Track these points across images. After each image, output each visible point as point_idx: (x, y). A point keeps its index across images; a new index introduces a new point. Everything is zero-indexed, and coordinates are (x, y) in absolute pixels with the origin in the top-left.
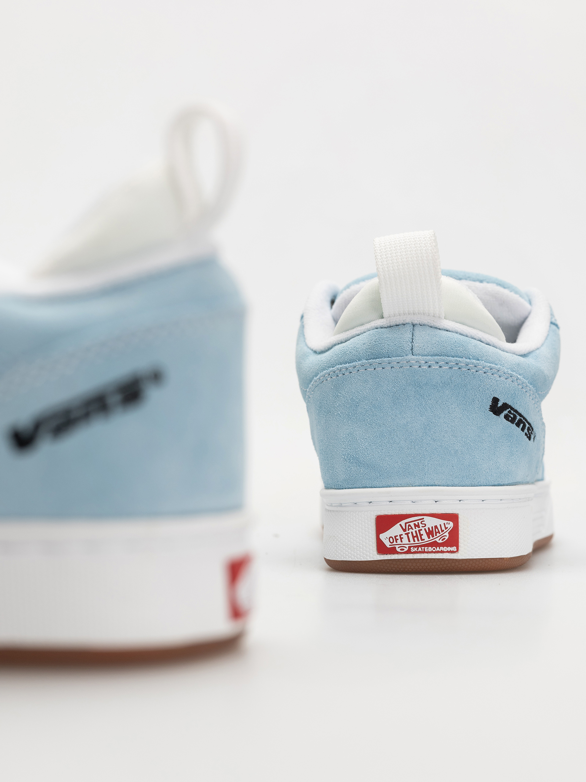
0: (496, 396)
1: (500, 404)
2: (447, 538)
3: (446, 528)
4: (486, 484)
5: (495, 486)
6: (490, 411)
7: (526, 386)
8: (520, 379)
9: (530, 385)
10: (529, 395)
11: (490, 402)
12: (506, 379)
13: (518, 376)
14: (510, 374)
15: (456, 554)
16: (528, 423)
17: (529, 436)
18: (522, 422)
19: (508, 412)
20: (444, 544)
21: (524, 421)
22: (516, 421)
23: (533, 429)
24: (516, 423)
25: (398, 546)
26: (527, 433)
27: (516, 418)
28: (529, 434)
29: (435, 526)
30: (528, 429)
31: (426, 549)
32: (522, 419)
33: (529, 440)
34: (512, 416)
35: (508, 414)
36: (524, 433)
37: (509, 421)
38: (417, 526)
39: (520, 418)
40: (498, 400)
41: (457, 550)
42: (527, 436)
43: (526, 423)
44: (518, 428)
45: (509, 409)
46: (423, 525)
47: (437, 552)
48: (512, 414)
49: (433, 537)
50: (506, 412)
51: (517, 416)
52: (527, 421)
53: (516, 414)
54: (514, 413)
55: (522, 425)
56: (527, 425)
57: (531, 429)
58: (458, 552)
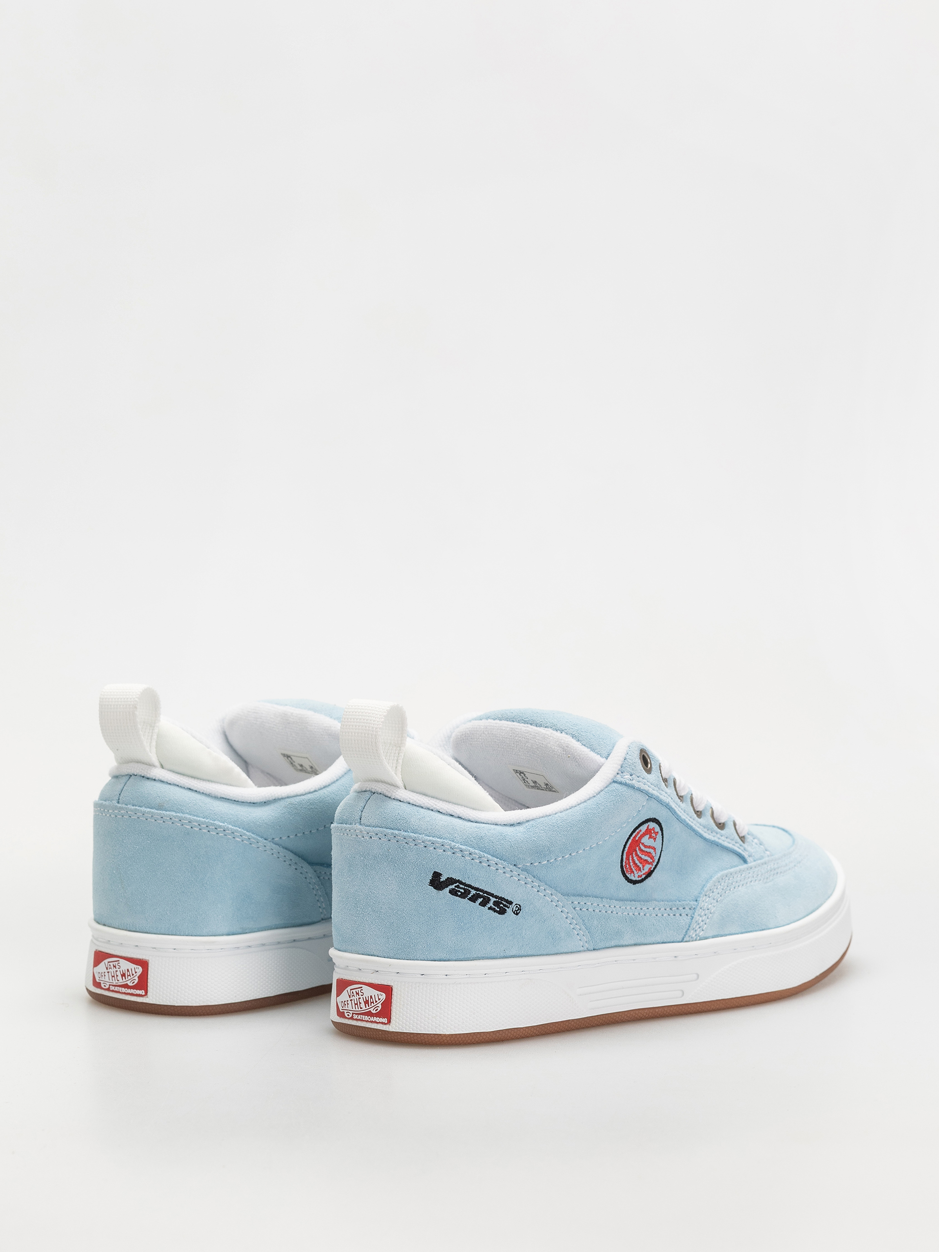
1: (443, 879)
2: (379, 1009)
3: (379, 999)
4: (423, 959)
7: (488, 860)
8: (475, 854)
9: (496, 859)
10: (495, 869)
11: (430, 877)
12: (453, 853)
13: (472, 850)
14: (460, 848)
15: (388, 1026)
16: (496, 897)
17: (498, 910)
18: (481, 896)
19: (455, 887)
20: (378, 1015)
21: (486, 895)
22: (470, 896)
23: (511, 903)
24: (470, 897)
25: (345, 1011)
26: (494, 907)
27: (470, 892)
28: (500, 908)
29: (371, 996)
30: (495, 903)
31: (363, 1018)
32: (481, 893)
33: (499, 914)
34: (463, 891)
35: (456, 888)
36: (486, 908)
37: (457, 895)
38: (358, 994)
39: (478, 892)
40: (440, 875)
41: (389, 1022)
42: (495, 911)
43: (491, 897)
44: (475, 902)
45: (458, 884)
46: (362, 994)
47: (372, 1022)
48: (461, 888)
49: (369, 1006)
50: (453, 887)
51: (471, 890)
52: (492, 895)
53: (470, 889)
54: (465, 887)
55: (480, 900)
56: (493, 899)
57: (506, 902)
58: (390, 1025)
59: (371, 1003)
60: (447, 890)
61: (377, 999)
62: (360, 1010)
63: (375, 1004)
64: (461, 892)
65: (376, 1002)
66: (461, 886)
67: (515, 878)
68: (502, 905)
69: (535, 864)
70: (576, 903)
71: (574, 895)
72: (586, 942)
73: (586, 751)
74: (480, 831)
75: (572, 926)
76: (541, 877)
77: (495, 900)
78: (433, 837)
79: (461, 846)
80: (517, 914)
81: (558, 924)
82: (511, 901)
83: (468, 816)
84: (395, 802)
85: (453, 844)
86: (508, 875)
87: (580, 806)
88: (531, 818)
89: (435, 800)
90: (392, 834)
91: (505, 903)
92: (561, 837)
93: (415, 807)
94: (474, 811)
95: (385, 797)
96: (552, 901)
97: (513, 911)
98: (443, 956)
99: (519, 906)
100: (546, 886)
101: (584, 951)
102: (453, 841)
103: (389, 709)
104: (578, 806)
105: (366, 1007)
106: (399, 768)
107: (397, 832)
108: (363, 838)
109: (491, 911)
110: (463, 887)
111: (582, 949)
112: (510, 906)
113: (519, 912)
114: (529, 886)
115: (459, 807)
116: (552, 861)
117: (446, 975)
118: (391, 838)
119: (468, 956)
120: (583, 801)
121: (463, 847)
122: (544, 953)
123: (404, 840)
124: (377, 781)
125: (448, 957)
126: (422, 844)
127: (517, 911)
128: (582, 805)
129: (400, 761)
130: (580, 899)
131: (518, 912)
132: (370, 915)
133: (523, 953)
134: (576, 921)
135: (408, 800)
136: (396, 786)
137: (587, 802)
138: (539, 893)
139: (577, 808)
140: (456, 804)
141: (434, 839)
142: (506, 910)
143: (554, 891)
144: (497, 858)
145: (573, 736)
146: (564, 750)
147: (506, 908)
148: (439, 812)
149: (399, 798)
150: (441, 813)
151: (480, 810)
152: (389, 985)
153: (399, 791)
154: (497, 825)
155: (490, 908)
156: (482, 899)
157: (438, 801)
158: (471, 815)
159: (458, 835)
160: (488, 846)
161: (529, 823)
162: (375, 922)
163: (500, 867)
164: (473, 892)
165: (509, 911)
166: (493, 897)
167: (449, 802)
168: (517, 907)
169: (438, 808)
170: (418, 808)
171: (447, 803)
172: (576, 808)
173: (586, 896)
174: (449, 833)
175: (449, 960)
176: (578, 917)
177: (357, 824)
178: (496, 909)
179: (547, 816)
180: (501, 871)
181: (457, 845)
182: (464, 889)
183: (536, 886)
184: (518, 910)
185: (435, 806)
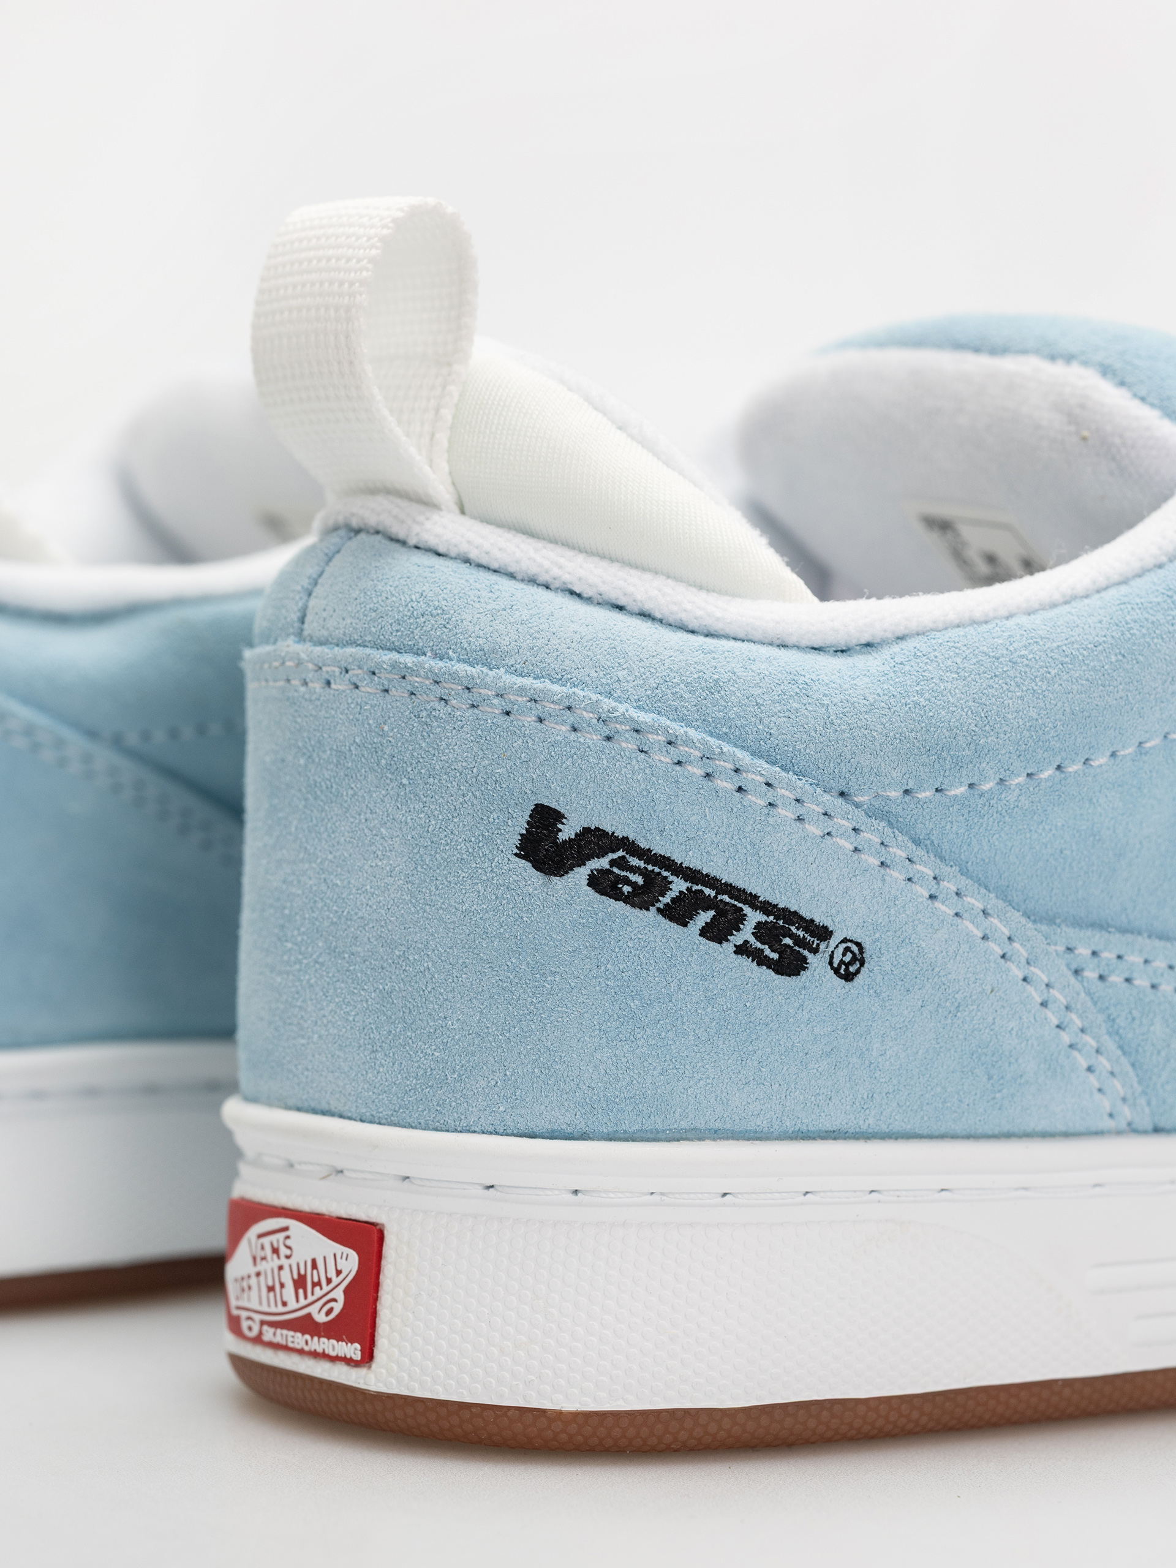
0: (545, 802)
1: (567, 832)
2: (338, 1307)
3: (339, 1273)
4: (491, 1128)
5: (533, 1136)
6: (516, 854)
7: (737, 771)
8: (690, 742)
9: (766, 766)
10: (762, 803)
11: (520, 824)
12: (609, 738)
13: (677, 729)
14: (632, 719)
15: (362, 1371)
16: (766, 907)
17: (775, 956)
18: (708, 904)
19: (613, 863)
20: (331, 1330)
21: (726, 898)
22: (666, 900)
23: (825, 934)
24: (667, 905)
25: (244, 1314)
26: (759, 945)
27: (666, 886)
28: (782, 950)
29: (314, 1262)
30: (761, 930)
31: (290, 1339)
32: (708, 891)
33: (777, 972)
34: (640, 880)
35: (615, 870)
36: (728, 947)
37: (618, 896)
38: (275, 1251)
39: (695, 887)
40: (558, 816)
41: (368, 1356)
42: (760, 959)
43: (747, 910)
44: (685, 925)
45: (620, 853)
46: (288, 1252)
47: (315, 1355)
48: (634, 870)
49: (306, 1297)
50: (603, 863)
51: (672, 878)
52: (752, 900)
53: (666, 874)
54: (650, 867)
55: (705, 917)
56: (754, 917)
57: (806, 930)
58: (370, 1367)
59: (314, 1285)
60: (581, 874)
61: (332, 1274)
62: (281, 1309)
63: (326, 1289)
64: (634, 885)
65: (329, 1281)
66: (634, 861)
67: (842, 842)
68: (788, 941)
69: (922, 795)
70: (1084, 951)
71: (1077, 923)
72: (1124, 1100)
73: (1148, 417)
74: (713, 663)
75: (1066, 1038)
76: (946, 846)
77: (762, 918)
78: (537, 678)
79: (634, 713)
80: (849, 977)
81: (1012, 1024)
82: (825, 928)
83: (675, 608)
84: (419, 558)
85: (607, 703)
86: (813, 830)
87: (1103, 594)
88: (913, 626)
89: (559, 550)
90: (394, 665)
91: (801, 933)
92: (1022, 698)
93: (483, 575)
94: (703, 594)
95: (388, 543)
96: (985, 938)
97: (831, 963)
98: (562, 1120)
99: (855, 949)
100: (964, 882)
101: (1119, 1133)
102: (609, 695)
103: (400, 214)
104: (1097, 596)
105: (297, 1300)
106: (442, 438)
107: (408, 659)
108: (303, 689)
109: (746, 962)
110: (642, 864)
111: (1110, 1124)
112: (823, 946)
113: (858, 972)
114: (896, 875)
115: (648, 576)
116: (986, 787)
117: (576, 1192)
118: (390, 681)
119: (658, 1122)
120: (1116, 578)
121: (644, 717)
122: (958, 1128)
123: (435, 687)
124: (373, 490)
125: (581, 1125)
126: (496, 701)
127: (848, 965)
128: (1112, 592)
129: (447, 414)
130: (1097, 939)
131: (852, 969)
132: (322, 964)
133: (870, 1122)
134: (1080, 1017)
135: (464, 548)
136: (427, 503)
137: (1133, 583)
138: (938, 904)
139: (1094, 601)
140: (637, 568)
141: (538, 684)
142: (804, 959)
143: (994, 902)
144: (773, 763)
145: (1106, 371)
146: (1072, 418)
147: (806, 953)
148: (572, 593)
149: (432, 541)
150: (579, 596)
151: (727, 594)
152: (373, 1220)
153: (436, 517)
154: (784, 646)
155: (742, 950)
156: (712, 913)
157: (570, 553)
158: (689, 607)
159: (630, 670)
160: (739, 717)
161: (903, 645)
162: (335, 989)
163: (783, 796)
164: (679, 885)
165: (817, 963)
166: (754, 907)
167: (612, 560)
168: (847, 949)
169: (566, 577)
170: (494, 578)
171: (604, 564)
172: (1086, 601)
173: (1124, 931)
174: (597, 666)
175: (583, 1137)
176: (1089, 1004)
177: (291, 640)
178: (767, 952)
179: (974, 622)
180: (786, 813)
181: (622, 708)
182: (643, 872)
183: (923, 877)
184: (851, 963)
185: (556, 572)
